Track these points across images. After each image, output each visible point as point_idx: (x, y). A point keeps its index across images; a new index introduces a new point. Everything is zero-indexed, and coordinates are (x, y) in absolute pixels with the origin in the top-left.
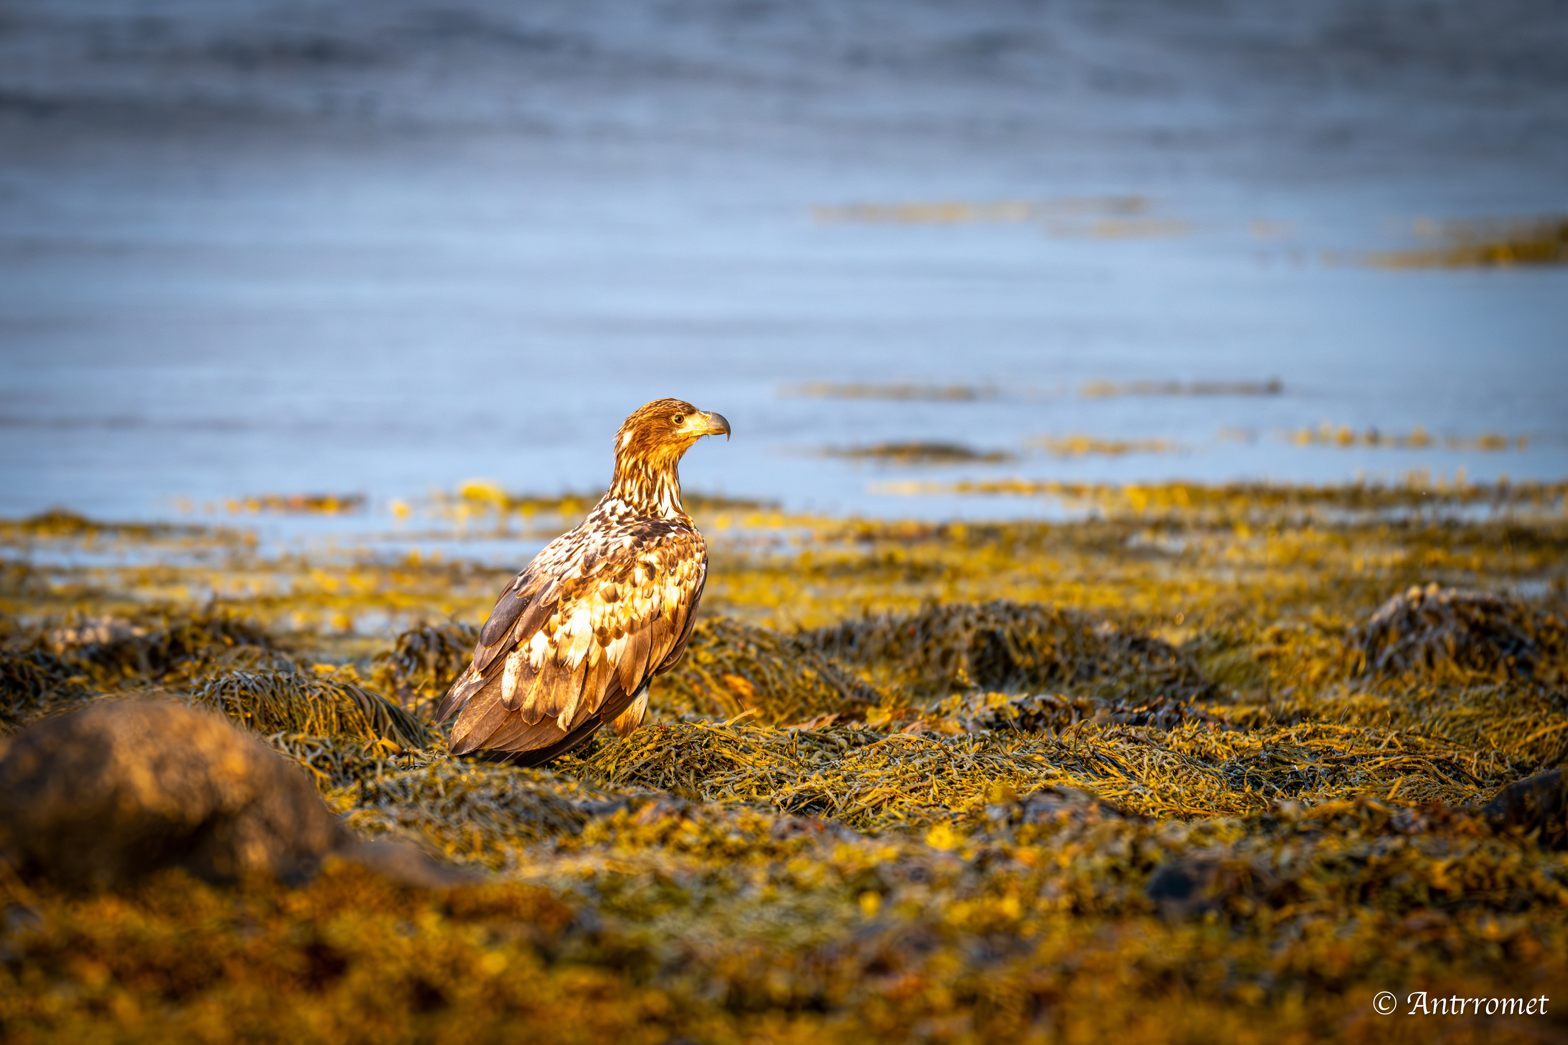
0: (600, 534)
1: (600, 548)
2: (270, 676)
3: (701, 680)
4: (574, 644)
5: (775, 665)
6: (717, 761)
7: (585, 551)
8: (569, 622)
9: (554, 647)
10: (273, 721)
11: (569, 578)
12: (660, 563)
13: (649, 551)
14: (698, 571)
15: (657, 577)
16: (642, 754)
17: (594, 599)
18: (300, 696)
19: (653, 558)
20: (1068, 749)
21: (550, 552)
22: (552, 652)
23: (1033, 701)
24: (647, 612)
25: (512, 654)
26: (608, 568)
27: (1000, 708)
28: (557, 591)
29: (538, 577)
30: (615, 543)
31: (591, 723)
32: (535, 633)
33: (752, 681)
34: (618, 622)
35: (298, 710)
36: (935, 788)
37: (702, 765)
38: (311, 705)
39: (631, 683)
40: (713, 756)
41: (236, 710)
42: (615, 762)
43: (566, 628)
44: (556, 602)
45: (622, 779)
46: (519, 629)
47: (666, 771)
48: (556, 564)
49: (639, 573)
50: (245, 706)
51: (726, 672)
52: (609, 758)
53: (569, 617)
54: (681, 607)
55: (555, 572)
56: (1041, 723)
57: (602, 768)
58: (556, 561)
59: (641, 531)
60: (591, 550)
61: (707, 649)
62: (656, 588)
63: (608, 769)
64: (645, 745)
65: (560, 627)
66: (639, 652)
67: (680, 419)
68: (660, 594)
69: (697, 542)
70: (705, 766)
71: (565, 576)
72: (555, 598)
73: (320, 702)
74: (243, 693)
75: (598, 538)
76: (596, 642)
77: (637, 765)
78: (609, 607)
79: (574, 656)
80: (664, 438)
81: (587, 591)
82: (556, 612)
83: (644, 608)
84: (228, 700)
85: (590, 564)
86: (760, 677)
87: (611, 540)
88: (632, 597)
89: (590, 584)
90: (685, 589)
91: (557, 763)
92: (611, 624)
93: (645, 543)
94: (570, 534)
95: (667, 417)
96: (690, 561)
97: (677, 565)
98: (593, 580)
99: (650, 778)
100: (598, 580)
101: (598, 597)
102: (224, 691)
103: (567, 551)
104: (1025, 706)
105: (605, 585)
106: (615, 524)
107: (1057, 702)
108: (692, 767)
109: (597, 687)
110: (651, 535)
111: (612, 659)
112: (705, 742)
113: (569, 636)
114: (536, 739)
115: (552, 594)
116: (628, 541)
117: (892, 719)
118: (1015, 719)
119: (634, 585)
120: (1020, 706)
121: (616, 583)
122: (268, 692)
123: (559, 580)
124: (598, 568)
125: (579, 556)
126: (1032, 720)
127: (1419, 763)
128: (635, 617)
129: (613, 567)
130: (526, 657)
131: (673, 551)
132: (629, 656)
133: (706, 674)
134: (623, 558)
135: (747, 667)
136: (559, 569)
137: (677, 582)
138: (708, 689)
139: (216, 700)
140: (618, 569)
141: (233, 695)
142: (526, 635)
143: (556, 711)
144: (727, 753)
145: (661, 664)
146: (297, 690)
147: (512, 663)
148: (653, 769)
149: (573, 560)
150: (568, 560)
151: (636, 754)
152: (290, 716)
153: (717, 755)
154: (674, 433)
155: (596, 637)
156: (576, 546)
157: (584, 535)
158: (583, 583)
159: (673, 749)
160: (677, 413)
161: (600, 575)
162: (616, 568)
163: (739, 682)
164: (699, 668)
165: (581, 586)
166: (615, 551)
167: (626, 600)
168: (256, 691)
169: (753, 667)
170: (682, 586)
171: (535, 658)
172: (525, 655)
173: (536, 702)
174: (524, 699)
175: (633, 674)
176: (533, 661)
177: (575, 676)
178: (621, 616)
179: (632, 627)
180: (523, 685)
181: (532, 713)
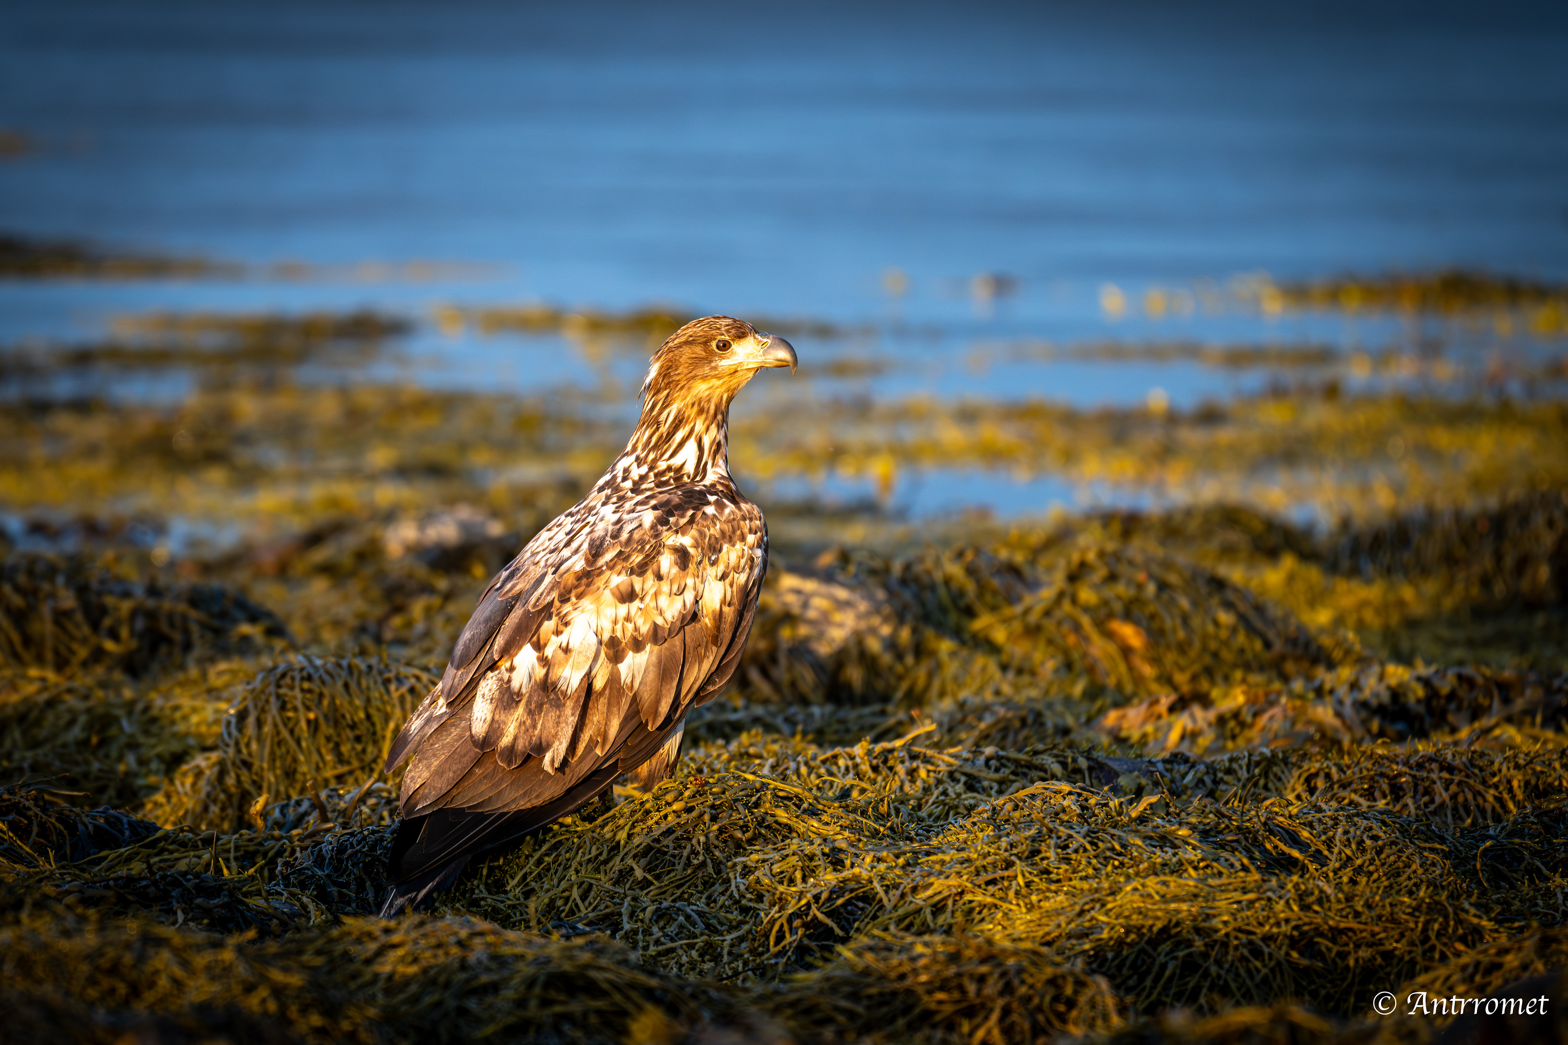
0: (611, 507)
1: (610, 528)
2: (344, 663)
3: (1077, 628)
4: (571, 660)
5: (1179, 607)
6: (768, 827)
7: (592, 532)
8: (567, 631)
9: (544, 666)
10: (344, 723)
11: (568, 570)
12: (696, 546)
13: (680, 530)
14: (752, 559)
15: (692, 567)
16: (665, 817)
17: (603, 598)
18: (382, 689)
19: (686, 541)
20: (1230, 819)
21: (546, 536)
22: (540, 672)
24: (676, 614)
25: (490, 674)
26: (622, 556)
28: (552, 589)
29: (527, 570)
30: (632, 520)
32: (520, 648)
33: (1146, 630)
34: (636, 629)
35: (378, 710)
36: (1020, 880)
37: (744, 833)
38: (396, 702)
39: (656, 714)
40: (763, 820)
41: (295, 709)
42: (627, 828)
43: (563, 639)
44: (551, 604)
45: (634, 852)
46: (500, 641)
47: (694, 841)
48: (552, 552)
49: (666, 562)
50: (308, 703)
52: (621, 822)
53: (567, 624)
54: (726, 609)
55: (549, 562)
57: (608, 836)
58: (552, 547)
59: (668, 502)
60: (599, 531)
62: (690, 581)
63: (617, 838)
64: (669, 804)
65: (553, 638)
66: (665, 670)
67: (724, 346)
68: (695, 589)
69: (751, 520)
70: (749, 835)
71: (563, 568)
72: (549, 599)
73: (409, 698)
74: (306, 685)
75: (608, 514)
76: (603, 657)
77: (656, 833)
78: (622, 610)
79: (571, 676)
80: (699, 372)
81: (593, 588)
82: (550, 618)
83: (672, 609)
84: (286, 695)
85: (596, 550)
86: (1157, 624)
87: (626, 517)
88: (656, 595)
89: (596, 579)
90: (731, 585)
91: (556, 827)
93: (672, 520)
95: (706, 344)
96: (739, 545)
97: (720, 551)
98: (601, 573)
99: (671, 852)
100: (608, 573)
101: (607, 596)
102: (283, 682)
103: (567, 534)
105: (618, 580)
106: (629, 494)
108: (731, 836)
109: (605, 721)
110: (680, 508)
111: (628, 681)
112: (754, 799)
113: (566, 649)
114: (525, 794)
115: (544, 593)
116: (649, 517)
119: (659, 577)
121: (634, 577)
122: (340, 684)
123: (554, 573)
124: (608, 556)
125: (583, 540)
128: (660, 621)
129: (629, 556)
130: (506, 679)
131: (715, 531)
132: (651, 676)
133: (1085, 620)
134: (642, 542)
135: (1141, 610)
136: (554, 558)
137: (720, 575)
138: (1087, 639)
139: (270, 694)
140: (636, 557)
141: (292, 688)
142: (509, 650)
144: (782, 815)
145: (702, 688)
146: (379, 680)
147: (488, 686)
148: (677, 839)
149: (574, 545)
150: (568, 544)
151: (656, 816)
152: (368, 717)
153: (769, 818)
154: (713, 364)
155: (603, 649)
156: (578, 526)
157: (590, 509)
158: (587, 577)
159: (708, 810)
160: (719, 338)
161: (611, 566)
162: (633, 557)
163: (1128, 631)
165: (584, 581)
166: (631, 532)
167: (648, 599)
168: (323, 682)
169: (1148, 610)
170: (728, 581)
171: (519, 680)
172: (506, 676)
173: (516, 738)
174: (502, 735)
175: (657, 702)
176: (515, 685)
177: (570, 704)
178: (640, 622)
179: (656, 635)
180: (501, 717)
181: (510, 752)
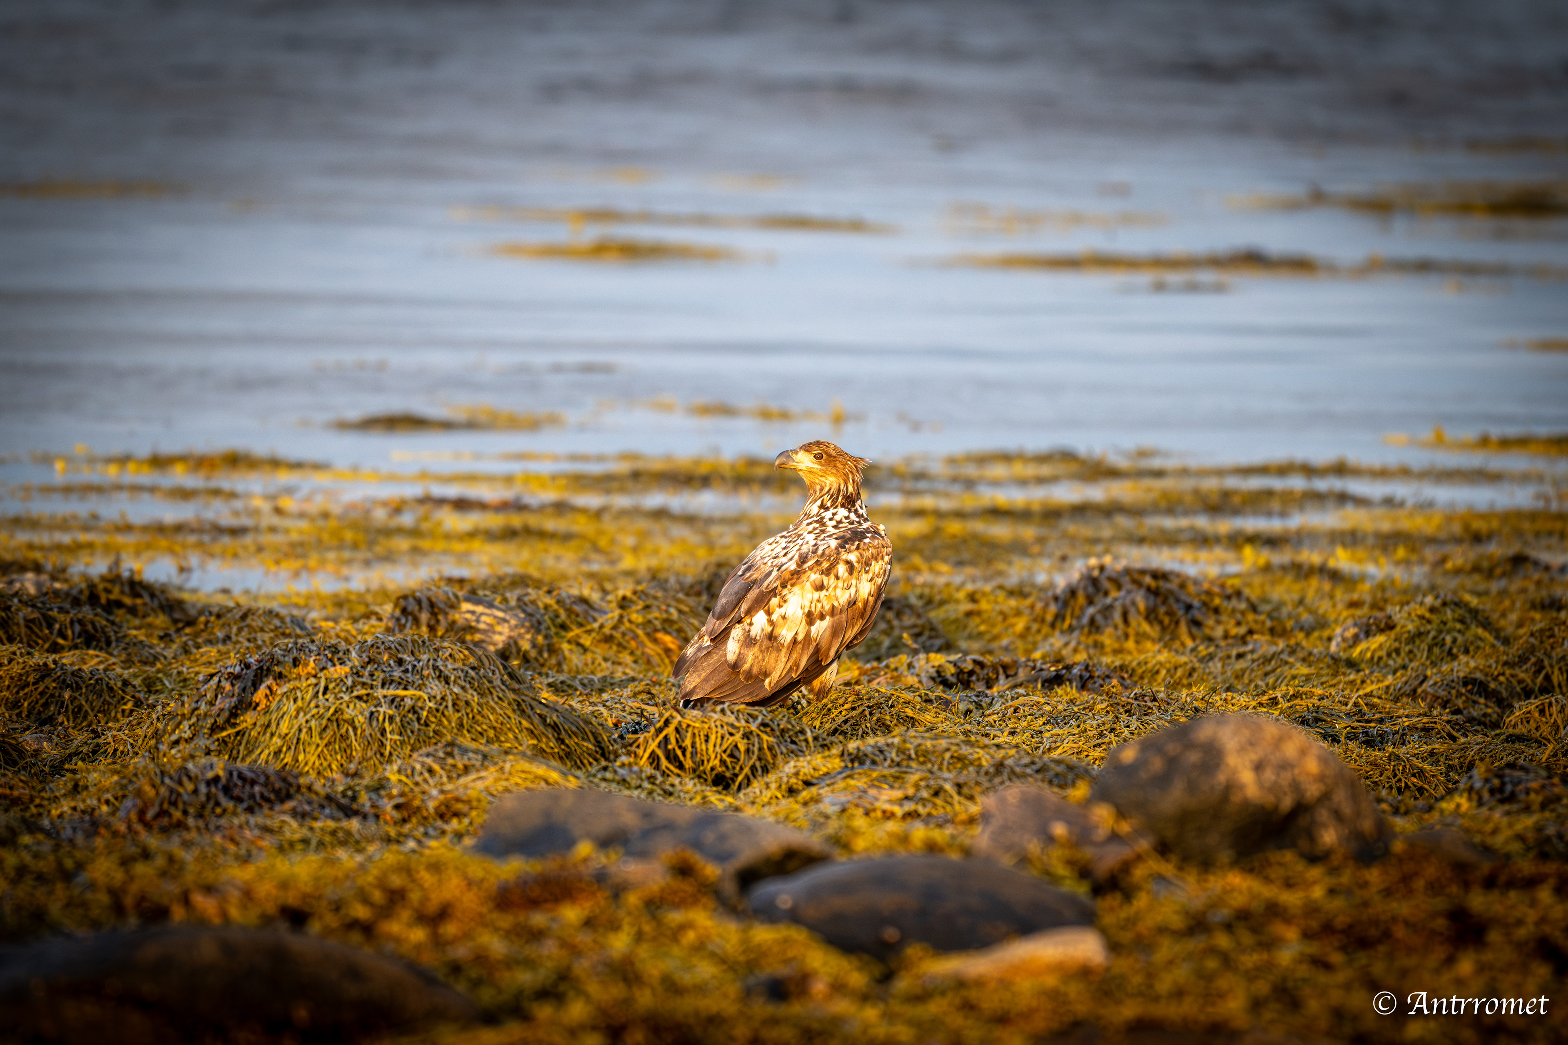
0: (813, 536)
1: (811, 548)
3: (636, 637)
4: (786, 625)
5: (692, 624)
7: (800, 549)
8: (785, 605)
9: (771, 625)
11: (786, 569)
12: (858, 562)
13: (850, 552)
14: (885, 570)
15: (855, 573)
16: (841, 712)
17: (805, 587)
19: (853, 557)
21: (768, 548)
22: (769, 629)
23: (965, 661)
24: (845, 601)
25: (737, 626)
26: (818, 563)
27: (940, 666)
28: (776, 579)
29: (759, 567)
30: (824, 545)
31: (792, 685)
32: (757, 612)
33: (676, 638)
34: (822, 607)
37: (890, 722)
39: (827, 656)
43: (782, 611)
44: (776, 588)
46: (744, 607)
47: (863, 726)
48: (774, 558)
49: (842, 569)
51: (656, 630)
52: (814, 715)
53: (785, 601)
54: (870, 598)
55: (774, 564)
56: (974, 678)
58: (774, 555)
59: (844, 537)
60: (805, 549)
61: (638, 612)
62: (854, 582)
64: (843, 706)
65: (777, 609)
66: (835, 631)
68: (856, 587)
69: (886, 548)
71: (783, 568)
72: (775, 585)
75: (811, 540)
76: (804, 622)
77: (838, 721)
78: (816, 595)
79: (786, 634)
81: (800, 580)
82: (775, 596)
83: (843, 597)
85: (803, 559)
86: (683, 635)
87: (819, 542)
88: (835, 587)
89: (802, 576)
90: (874, 585)
92: (816, 609)
93: (847, 546)
94: (785, 533)
96: (880, 562)
97: (870, 565)
98: (805, 572)
100: (809, 572)
101: (808, 586)
103: (784, 548)
104: (959, 664)
105: (815, 577)
106: (830, 529)
107: (985, 661)
108: (884, 723)
109: (800, 657)
110: (851, 540)
111: (815, 636)
113: (784, 617)
115: (772, 581)
116: (834, 543)
117: (860, 675)
118: (952, 675)
119: (837, 578)
120: (955, 664)
121: (823, 576)
123: (778, 570)
124: (810, 563)
125: (794, 553)
126: (966, 676)
127: (1435, 723)
128: (836, 604)
129: (821, 563)
130: (748, 630)
131: (868, 554)
132: (828, 633)
133: (640, 632)
134: (830, 556)
135: (671, 626)
136: (777, 562)
137: (869, 578)
138: (642, 644)
140: (826, 565)
142: (750, 612)
143: (766, 675)
145: (851, 642)
147: (737, 632)
149: (789, 556)
150: (785, 555)
151: (836, 712)
155: (805, 618)
156: (791, 545)
157: (799, 536)
158: (797, 574)
161: (811, 568)
162: (824, 564)
163: (667, 639)
164: (633, 627)
165: (796, 577)
166: (823, 551)
167: (830, 590)
169: (676, 627)
170: (872, 582)
171: (755, 631)
172: (747, 628)
173: (752, 666)
174: (745, 662)
175: (829, 649)
176: (753, 634)
177: (784, 650)
178: (825, 603)
179: (833, 612)
180: (745, 651)
181: (749, 675)
